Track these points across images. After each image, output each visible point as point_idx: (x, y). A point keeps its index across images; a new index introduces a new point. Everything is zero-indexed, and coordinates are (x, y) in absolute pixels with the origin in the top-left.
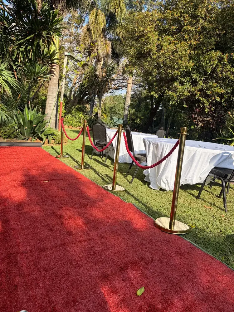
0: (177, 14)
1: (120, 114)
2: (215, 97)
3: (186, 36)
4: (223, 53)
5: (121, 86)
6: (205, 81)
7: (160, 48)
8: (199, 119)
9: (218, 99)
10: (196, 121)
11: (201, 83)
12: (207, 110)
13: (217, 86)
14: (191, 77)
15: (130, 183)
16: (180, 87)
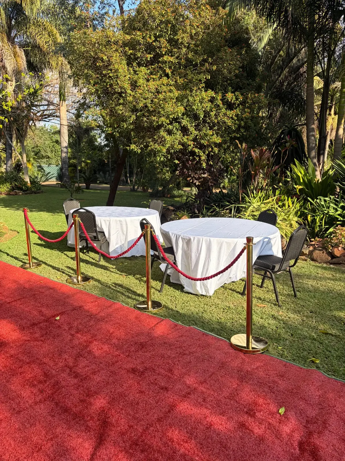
0: (150, 38)
2: (212, 149)
3: (168, 71)
4: (216, 93)
5: (46, 115)
6: (197, 127)
8: (194, 177)
9: (216, 150)
10: (191, 179)
11: (192, 129)
12: (204, 165)
13: (213, 134)
14: (180, 123)
15: (159, 291)
16: (168, 138)
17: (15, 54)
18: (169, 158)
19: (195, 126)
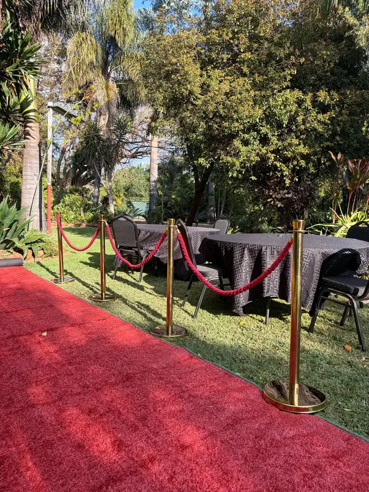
0: (227, 35)
1: (142, 196)
2: (298, 161)
3: (245, 70)
4: (305, 93)
5: (140, 152)
6: (280, 137)
7: (205, 88)
8: (275, 197)
9: (303, 163)
10: (271, 201)
11: (274, 140)
12: (288, 182)
13: (300, 144)
14: (258, 131)
15: (193, 317)
16: (243, 149)
17: (107, 87)
18: (243, 173)
19: (278, 135)
